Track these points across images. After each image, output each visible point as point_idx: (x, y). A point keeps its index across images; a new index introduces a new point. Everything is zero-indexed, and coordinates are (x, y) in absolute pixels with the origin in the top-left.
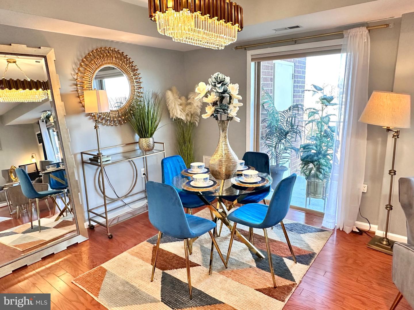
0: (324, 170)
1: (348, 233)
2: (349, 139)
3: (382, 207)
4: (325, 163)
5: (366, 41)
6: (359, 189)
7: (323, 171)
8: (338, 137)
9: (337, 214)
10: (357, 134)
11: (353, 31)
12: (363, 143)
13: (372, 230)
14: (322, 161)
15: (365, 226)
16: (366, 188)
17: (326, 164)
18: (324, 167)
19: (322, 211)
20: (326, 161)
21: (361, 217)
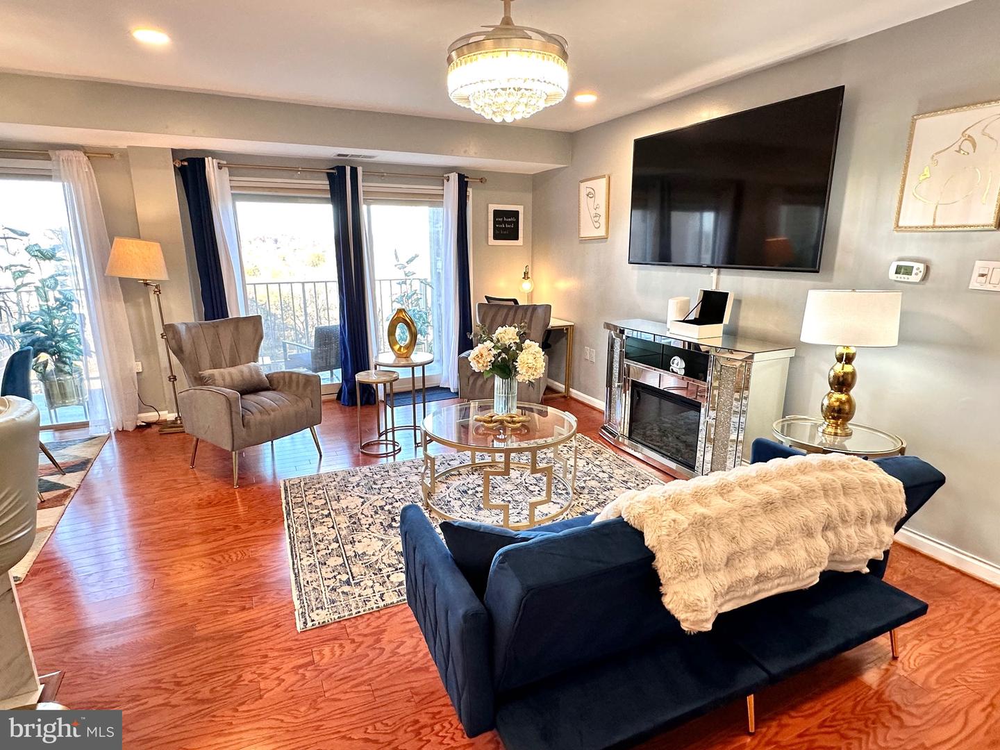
0: (69, 358)
1: (131, 430)
2: (99, 303)
3: (166, 380)
4: (68, 347)
5: (87, 170)
6: (131, 370)
7: (67, 360)
8: (81, 308)
9: (109, 414)
10: (108, 295)
11: (65, 154)
12: (120, 307)
13: (162, 418)
14: (63, 345)
15: (151, 416)
16: (140, 365)
17: (70, 348)
18: (68, 354)
19: (85, 420)
20: (69, 344)
21: (144, 406)
